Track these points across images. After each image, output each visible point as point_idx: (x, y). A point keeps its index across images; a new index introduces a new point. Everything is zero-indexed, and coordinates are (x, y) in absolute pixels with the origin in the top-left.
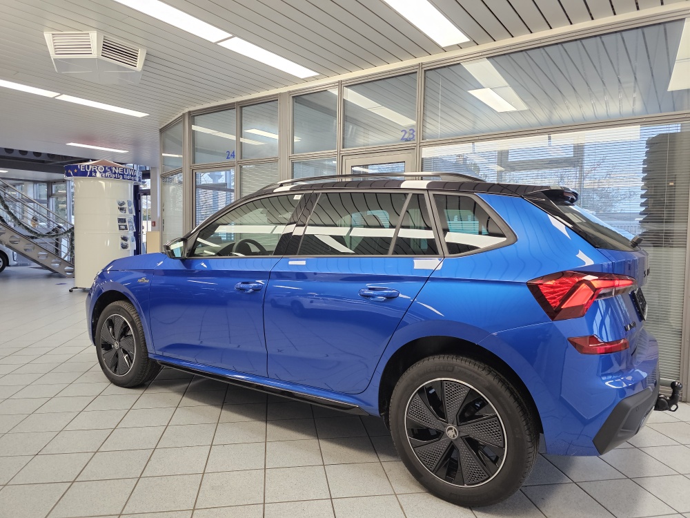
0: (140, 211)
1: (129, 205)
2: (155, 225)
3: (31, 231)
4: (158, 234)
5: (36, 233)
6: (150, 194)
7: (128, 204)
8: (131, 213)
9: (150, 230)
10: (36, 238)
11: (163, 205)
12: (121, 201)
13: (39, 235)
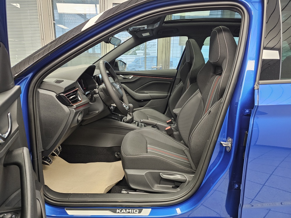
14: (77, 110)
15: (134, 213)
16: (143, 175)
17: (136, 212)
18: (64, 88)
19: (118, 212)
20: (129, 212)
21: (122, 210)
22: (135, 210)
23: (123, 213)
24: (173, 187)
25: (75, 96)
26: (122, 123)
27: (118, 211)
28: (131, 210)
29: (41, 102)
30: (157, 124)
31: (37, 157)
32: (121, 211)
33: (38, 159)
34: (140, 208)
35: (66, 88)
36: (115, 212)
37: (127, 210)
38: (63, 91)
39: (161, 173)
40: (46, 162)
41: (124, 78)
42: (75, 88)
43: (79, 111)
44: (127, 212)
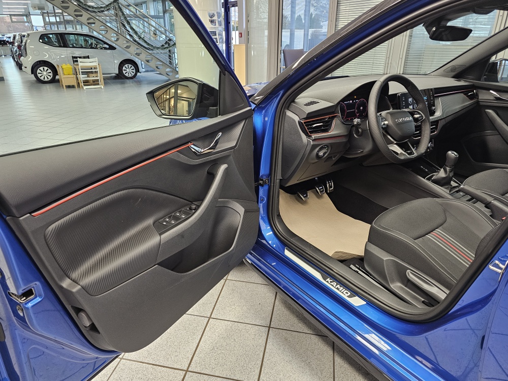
0: (230, 23)
1: (219, 17)
2: (241, 37)
3: (148, 44)
4: (244, 47)
5: (152, 46)
6: (237, 6)
7: (218, 15)
8: (220, 25)
9: (238, 43)
10: (152, 50)
11: (248, 16)
12: (211, 12)
13: (155, 47)
14: (316, 143)
15: (343, 293)
16: (383, 260)
17: (346, 294)
18: (307, 113)
19: (328, 282)
20: (338, 289)
21: (334, 282)
22: (346, 291)
23: (332, 285)
24: (423, 302)
25: (322, 124)
26: (424, 180)
27: (328, 280)
28: (342, 288)
29: (286, 125)
30: (490, 202)
31: (274, 183)
32: (331, 282)
33: (274, 185)
34: (354, 293)
35: (309, 114)
36: (325, 280)
37: (338, 286)
38: (305, 117)
39: (408, 271)
40: (302, 197)
41: (497, 99)
42: (333, 113)
43: (319, 145)
44: (336, 287)
